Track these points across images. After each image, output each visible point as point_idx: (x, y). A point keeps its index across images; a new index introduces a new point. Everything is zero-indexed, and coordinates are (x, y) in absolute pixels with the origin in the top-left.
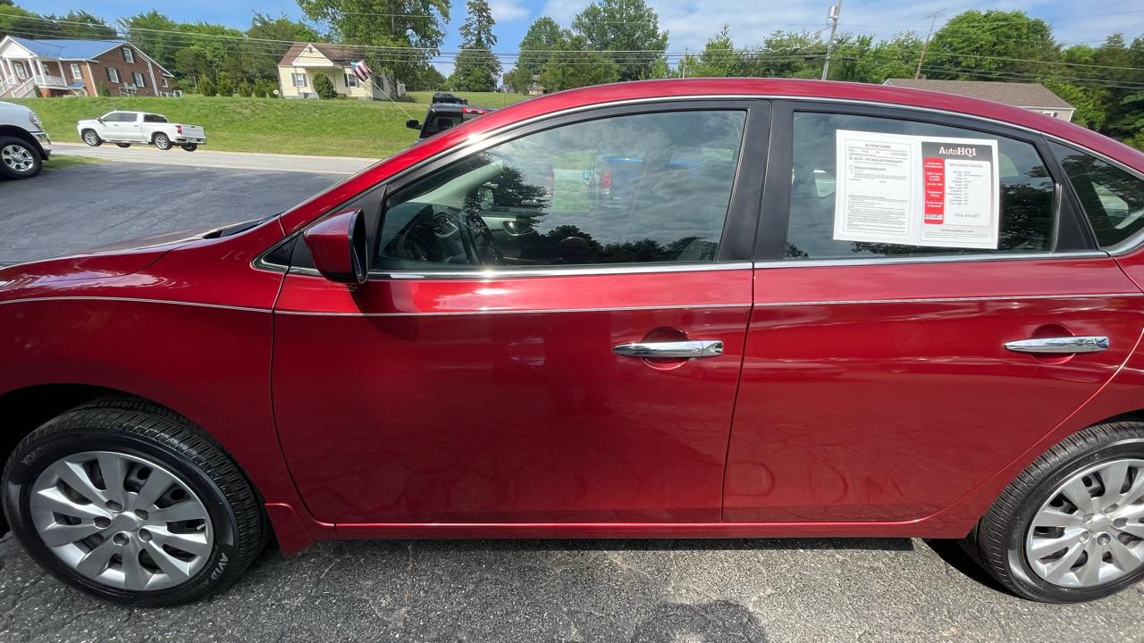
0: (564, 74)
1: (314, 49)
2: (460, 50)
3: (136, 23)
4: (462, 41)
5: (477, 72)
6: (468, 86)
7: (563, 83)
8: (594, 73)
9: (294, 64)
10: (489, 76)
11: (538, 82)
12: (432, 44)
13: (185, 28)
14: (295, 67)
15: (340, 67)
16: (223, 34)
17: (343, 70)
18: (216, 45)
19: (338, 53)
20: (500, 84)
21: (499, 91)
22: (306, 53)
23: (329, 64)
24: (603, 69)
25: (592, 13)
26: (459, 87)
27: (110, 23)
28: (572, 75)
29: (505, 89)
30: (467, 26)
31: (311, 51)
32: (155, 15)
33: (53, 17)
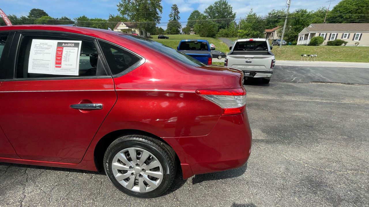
0: (200, 27)
1: (123, 24)
2: (169, 22)
3: (79, 19)
4: (169, 19)
5: (174, 28)
6: (171, 33)
7: (200, 31)
8: (209, 27)
9: (118, 28)
10: (177, 29)
11: (193, 31)
12: (158, 20)
13: (92, 20)
14: (118, 29)
15: (131, 29)
16: (101, 21)
17: (131, 30)
18: (99, 24)
19: (130, 25)
20: (181, 32)
21: (181, 34)
22: (121, 25)
23: (128, 28)
24: (213, 26)
25: (210, 8)
26: (168, 33)
27: (72, 20)
28: (203, 28)
29: (182, 33)
30: (171, 14)
31: (122, 24)
32: (84, 16)
33: (58, 19)
